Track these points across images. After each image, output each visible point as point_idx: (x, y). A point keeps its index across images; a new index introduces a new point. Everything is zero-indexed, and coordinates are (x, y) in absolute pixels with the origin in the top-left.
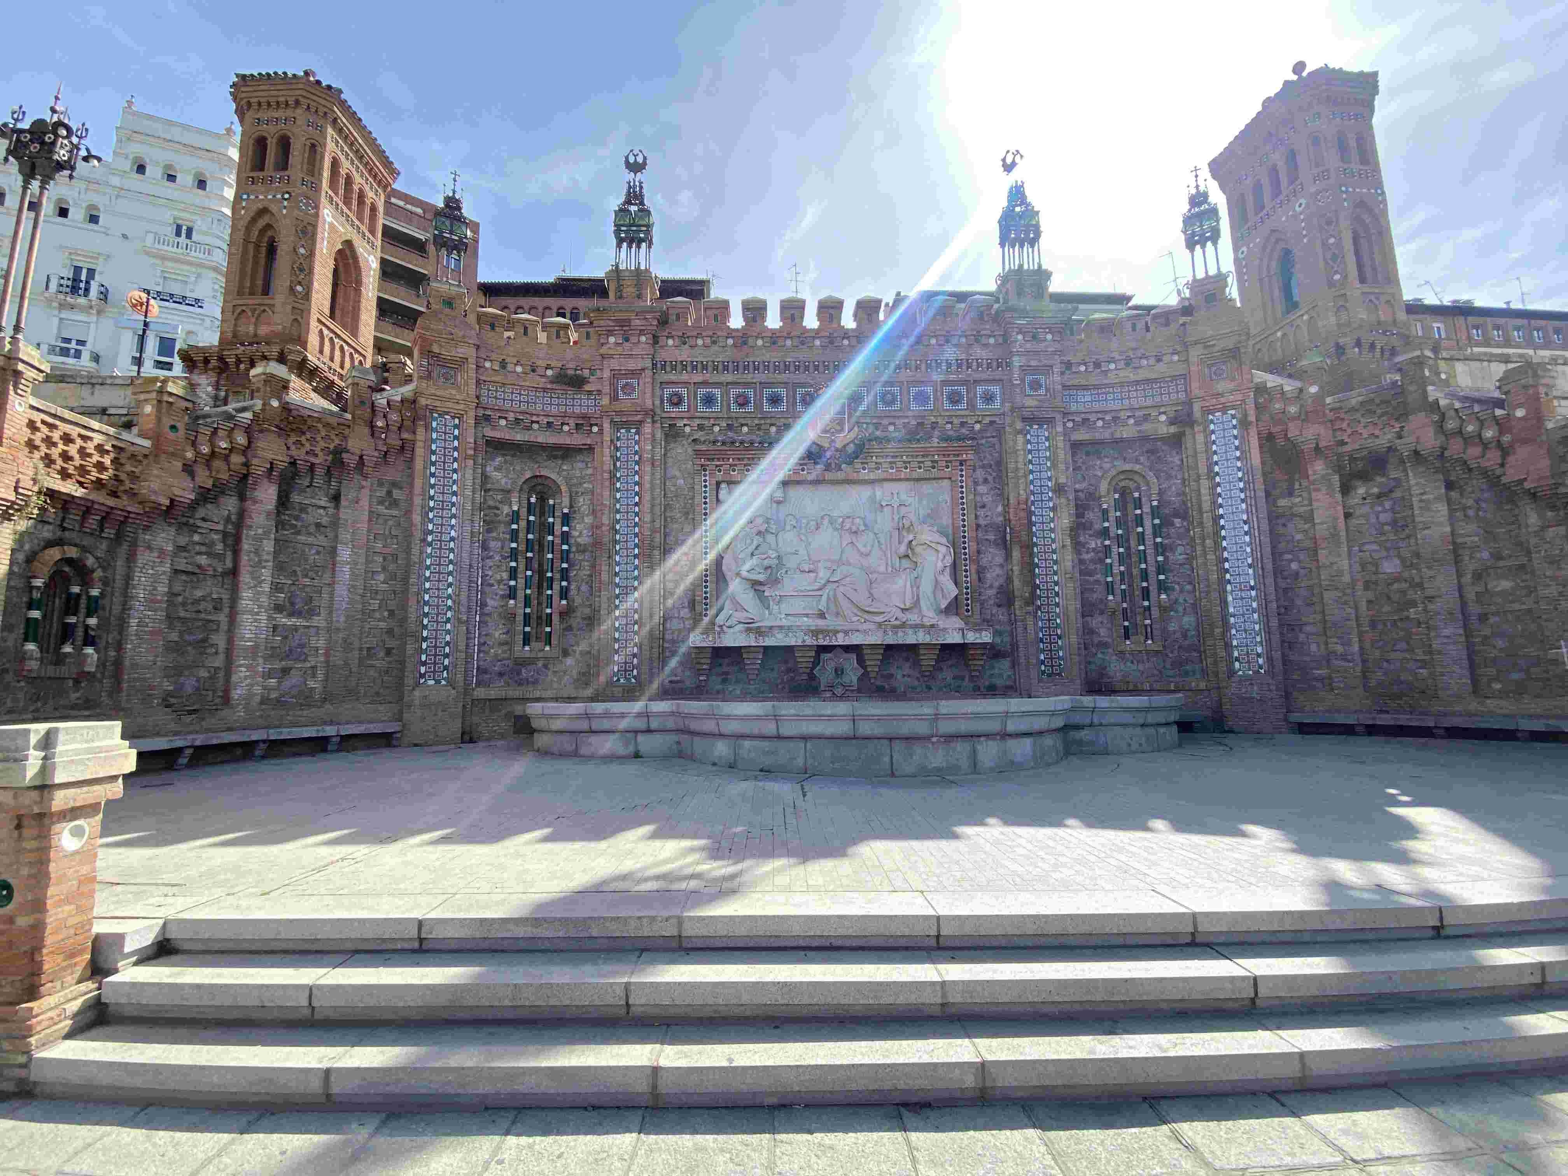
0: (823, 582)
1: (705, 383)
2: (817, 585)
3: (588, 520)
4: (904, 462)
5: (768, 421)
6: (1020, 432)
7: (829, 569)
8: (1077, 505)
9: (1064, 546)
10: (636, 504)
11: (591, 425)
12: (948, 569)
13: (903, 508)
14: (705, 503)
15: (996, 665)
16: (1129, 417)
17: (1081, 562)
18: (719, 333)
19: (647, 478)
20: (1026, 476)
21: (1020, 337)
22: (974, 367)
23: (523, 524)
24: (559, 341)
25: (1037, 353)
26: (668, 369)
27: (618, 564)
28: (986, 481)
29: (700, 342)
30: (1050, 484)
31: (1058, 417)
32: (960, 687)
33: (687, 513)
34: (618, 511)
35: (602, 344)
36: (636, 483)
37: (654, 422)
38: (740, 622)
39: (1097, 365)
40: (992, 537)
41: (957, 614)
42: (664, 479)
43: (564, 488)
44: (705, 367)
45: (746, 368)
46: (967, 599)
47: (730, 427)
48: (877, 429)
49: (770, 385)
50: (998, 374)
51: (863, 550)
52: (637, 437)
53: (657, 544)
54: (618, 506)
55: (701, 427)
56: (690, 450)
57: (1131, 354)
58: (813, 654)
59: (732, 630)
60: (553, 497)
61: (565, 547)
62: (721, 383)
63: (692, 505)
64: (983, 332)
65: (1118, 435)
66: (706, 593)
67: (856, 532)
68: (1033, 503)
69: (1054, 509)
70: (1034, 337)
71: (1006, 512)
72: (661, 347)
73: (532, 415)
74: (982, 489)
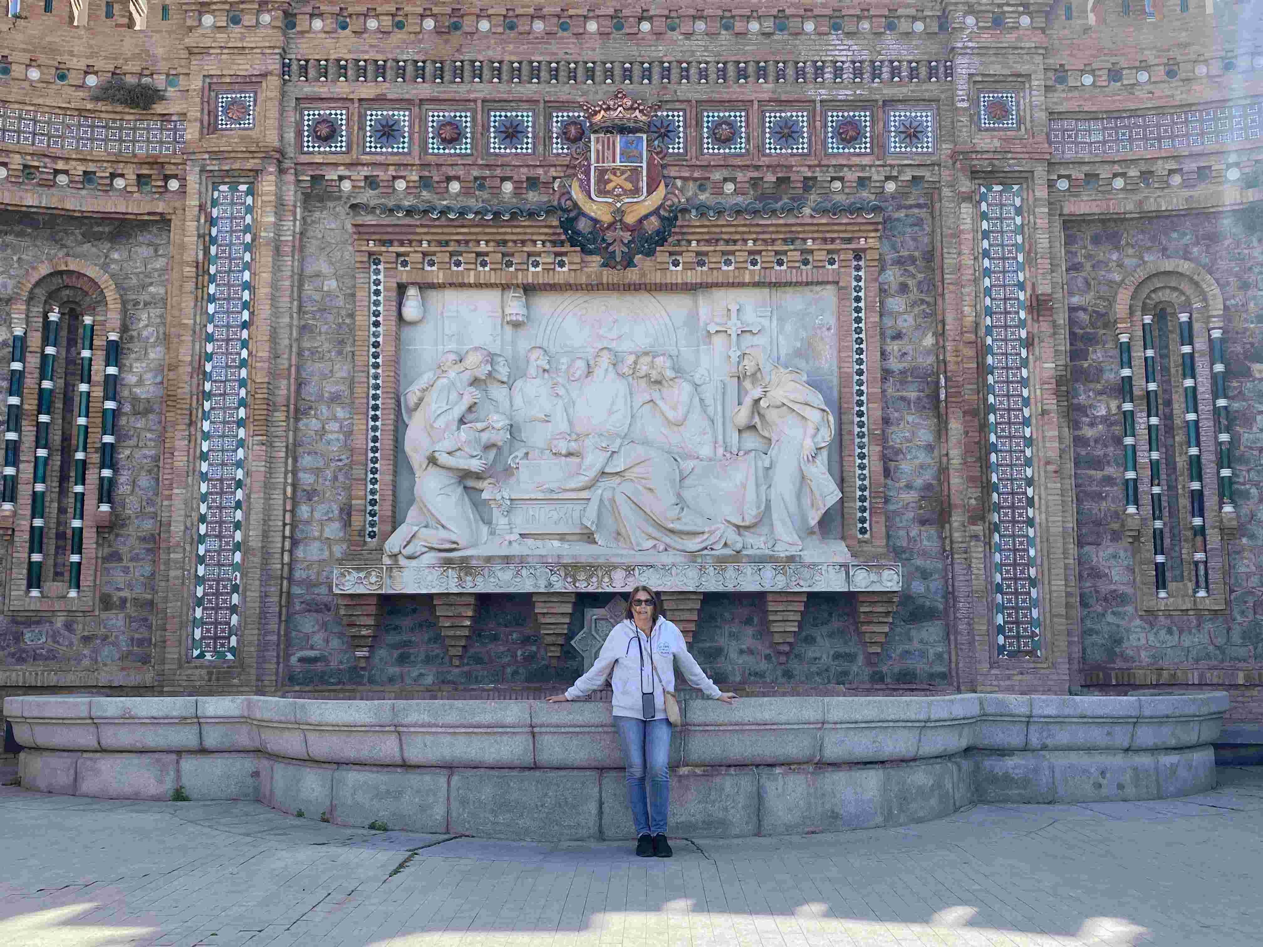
0: (592, 474)
1: (380, 100)
2: (582, 480)
3: (155, 354)
4: (751, 253)
5: (498, 172)
6: (968, 198)
7: (604, 449)
8: (1072, 334)
9: (1044, 413)
10: (245, 325)
11: (166, 178)
12: (825, 453)
13: (748, 336)
14: (377, 324)
15: (913, 633)
16: (1171, 172)
17: (1079, 441)
18: (408, 9)
19: (266, 276)
20: (976, 281)
21: (970, 20)
22: (886, 76)
23: (33, 361)
24: (109, 22)
25: (1000, 52)
26: (312, 73)
27: (206, 436)
28: (904, 288)
29: (372, 24)
30: (1022, 296)
31: (1040, 171)
32: (845, 673)
33: (342, 342)
34: (210, 338)
35: (190, 29)
36: (247, 286)
37: (282, 171)
38: (432, 549)
39: (1115, 74)
40: (913, 395)
41: (843, 538)
42: (301, 279)
43: (111, 295)
44: (381, 71)
45: (459, 72)
46: (863, 509)
47: (425, 182)
48: (702, 188)
49: (503, 103)
50: (932, 88)
51: (671, 415)
52: (249, 201)
53: (280, 400)
54: (210, 328)
55: (371, 182)
56: (349, 227)
57: (1175, 53)
58: (568, 609)
59: (414, 563)
60: (92, 310)
61: (110, 405)
62: (409, 101)
63: (352, 329)
64: (900, 12)
65: (1151, 206)
66: (373, 492)
67: (658, 382)
68: (989, 330)
69: (1028, 343)
70: (998, 22)
71: (939, 347)
72: (302, 32)
73: (55, 158)
74: (896, 303)
